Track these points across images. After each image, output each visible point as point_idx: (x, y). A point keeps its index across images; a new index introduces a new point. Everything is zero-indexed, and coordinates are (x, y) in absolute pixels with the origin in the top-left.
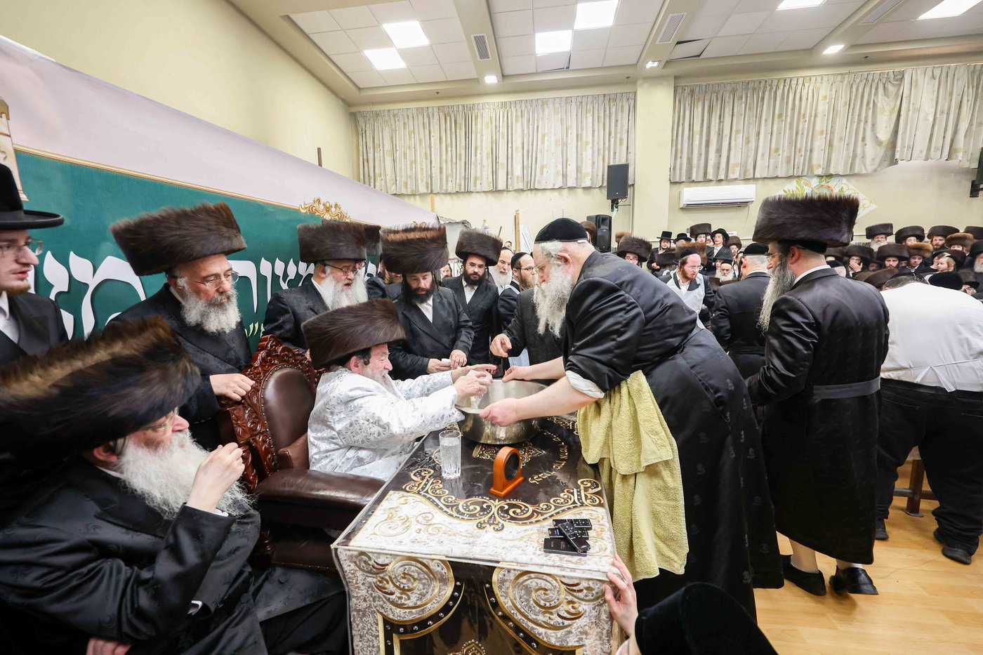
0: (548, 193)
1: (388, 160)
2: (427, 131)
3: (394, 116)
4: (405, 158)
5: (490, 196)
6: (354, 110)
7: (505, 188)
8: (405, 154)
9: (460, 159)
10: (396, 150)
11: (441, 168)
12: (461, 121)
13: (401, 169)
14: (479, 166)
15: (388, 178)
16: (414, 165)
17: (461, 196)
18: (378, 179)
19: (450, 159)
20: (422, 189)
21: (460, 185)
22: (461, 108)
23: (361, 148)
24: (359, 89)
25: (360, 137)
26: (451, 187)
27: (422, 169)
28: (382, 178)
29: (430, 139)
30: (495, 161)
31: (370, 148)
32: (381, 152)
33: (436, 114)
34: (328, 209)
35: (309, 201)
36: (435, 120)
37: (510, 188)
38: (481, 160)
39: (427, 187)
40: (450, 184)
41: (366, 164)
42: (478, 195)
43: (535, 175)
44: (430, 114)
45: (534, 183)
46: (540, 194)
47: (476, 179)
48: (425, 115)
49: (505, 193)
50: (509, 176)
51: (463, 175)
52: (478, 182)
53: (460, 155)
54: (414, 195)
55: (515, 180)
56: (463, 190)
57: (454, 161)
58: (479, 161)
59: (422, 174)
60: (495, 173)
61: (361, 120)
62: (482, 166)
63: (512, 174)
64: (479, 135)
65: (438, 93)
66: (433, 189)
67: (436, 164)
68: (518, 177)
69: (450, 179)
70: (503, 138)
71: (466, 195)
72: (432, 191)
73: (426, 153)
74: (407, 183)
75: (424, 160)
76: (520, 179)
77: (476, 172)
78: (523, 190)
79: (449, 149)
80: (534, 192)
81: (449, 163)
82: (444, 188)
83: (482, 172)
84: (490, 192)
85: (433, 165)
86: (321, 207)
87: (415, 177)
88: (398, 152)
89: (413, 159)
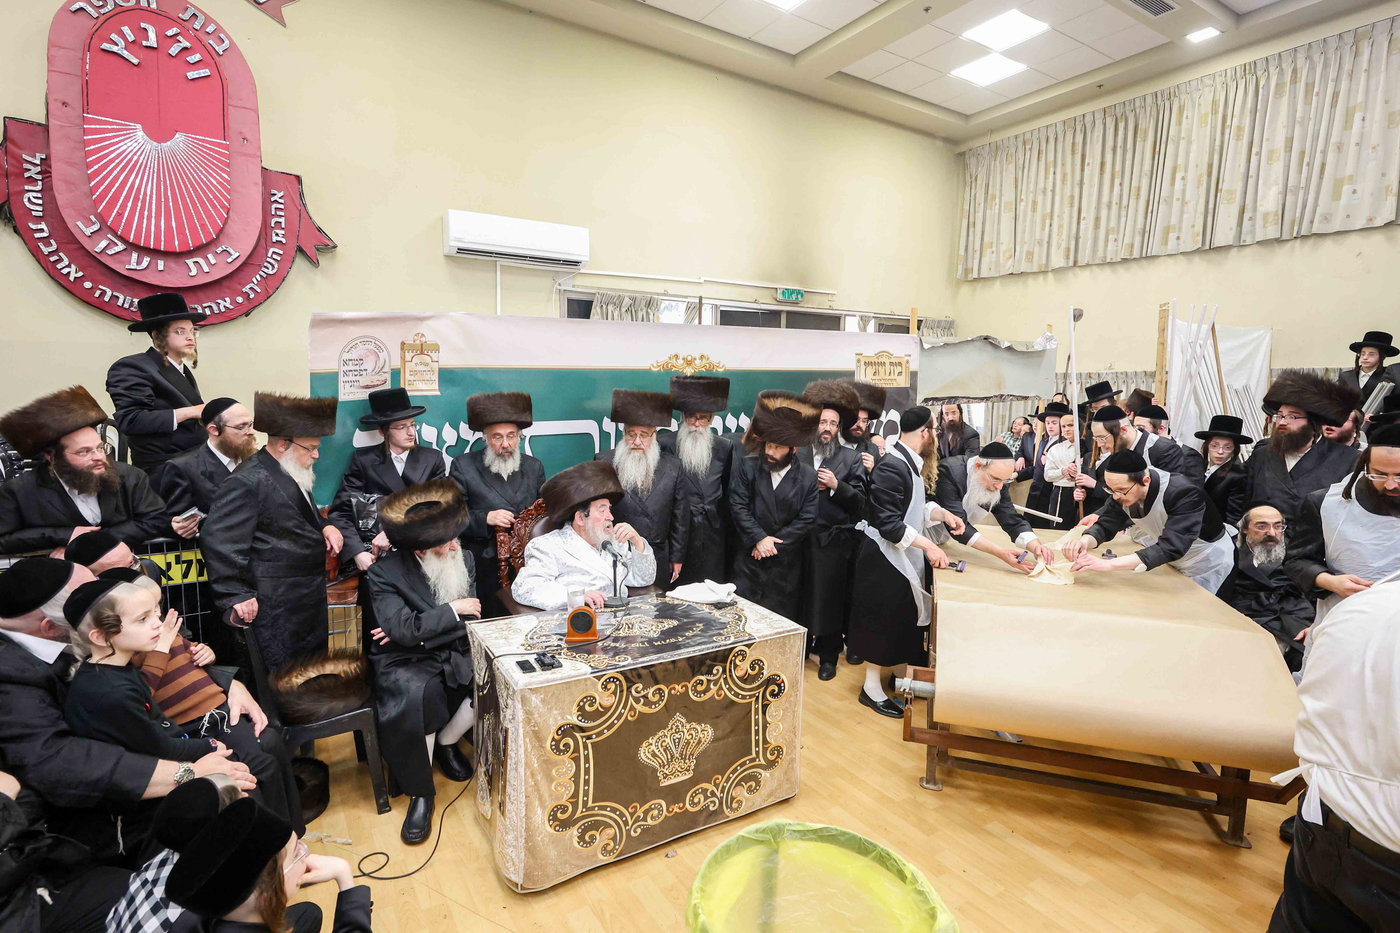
0: (1353, 239)
1: (1007, 219)
2: (1078, 157)
3: (1024, 143)
4: (1034, 210)
5: (1196, 259)
6: (963, 148)
7: (1234, 241)
8: (1035, 203)
10: (1021, 200)
11: (1097, 219)
12: (1147, 125)
14: (1176, 205)
15: (1003, 248)
16: (1048, 221)
17: (1134, 266)
18: (987, 252)
19: (1115, 199)
20: (1058, 260)
21: (1131, 246)
22: (1149, 100)
23: (966, 208)
24: (967, 117)
25: (968, 189)
26: (1116, 251)
27: (1061, 226)
28: (994, 249)
29: (1083, 170)
30: (1214, 188)
31: (980, 204)
32: (997, 207)
33: (1099, 123)
34: (689, 363)
35: (663, 358)
36: (1096, 134)
37: (1247, 239)
38: (1184, 191)
39: (1068, 258)
40: (1112, 245)
41: (971, 229)
42: (1169, 261)
43: (1316, 206)
44: (1088, 126)
45: (1312, 223)
46: (1328, 245)
47: (1167, 230)
48: (1078, 128)
49: (1234, 251)
50: (1247, 216)
51: (1140, 225)
52: (1172, 236)
53: (1139, 189)
54: (1045, 272)
55: (1259, 222)
56: (1136, 254)
57: (1125, 203)
58: (1177, 194)
59: (1060, 234)
60: (1210, 213)
61: (973, 162)
62: (1183, 202)
63: (1255, 209)
64: (1183, 144)
65: (1100, 86)
66: (1079, 259)
67: (1089, 215)
68: (1266, 215)
69: (1111, 237)
70: (1239, 137)
71: (1144, 262)
72: (1075, 262)
73: (1072, 197)
74: (1032, 254)
75: (1067, 210)
76: (1271, 218)
78: (1279, 241)
79: (1117, 181)
80: (1311, 242)
81: (1115, 208)
82: (1100, 254)
83: (1182, 213)
84: (1197, 251)
85: (1083, 215)
86: (680, 362)
87: (1048, 242)
88: (1022, 204)
89: (1049, 210)
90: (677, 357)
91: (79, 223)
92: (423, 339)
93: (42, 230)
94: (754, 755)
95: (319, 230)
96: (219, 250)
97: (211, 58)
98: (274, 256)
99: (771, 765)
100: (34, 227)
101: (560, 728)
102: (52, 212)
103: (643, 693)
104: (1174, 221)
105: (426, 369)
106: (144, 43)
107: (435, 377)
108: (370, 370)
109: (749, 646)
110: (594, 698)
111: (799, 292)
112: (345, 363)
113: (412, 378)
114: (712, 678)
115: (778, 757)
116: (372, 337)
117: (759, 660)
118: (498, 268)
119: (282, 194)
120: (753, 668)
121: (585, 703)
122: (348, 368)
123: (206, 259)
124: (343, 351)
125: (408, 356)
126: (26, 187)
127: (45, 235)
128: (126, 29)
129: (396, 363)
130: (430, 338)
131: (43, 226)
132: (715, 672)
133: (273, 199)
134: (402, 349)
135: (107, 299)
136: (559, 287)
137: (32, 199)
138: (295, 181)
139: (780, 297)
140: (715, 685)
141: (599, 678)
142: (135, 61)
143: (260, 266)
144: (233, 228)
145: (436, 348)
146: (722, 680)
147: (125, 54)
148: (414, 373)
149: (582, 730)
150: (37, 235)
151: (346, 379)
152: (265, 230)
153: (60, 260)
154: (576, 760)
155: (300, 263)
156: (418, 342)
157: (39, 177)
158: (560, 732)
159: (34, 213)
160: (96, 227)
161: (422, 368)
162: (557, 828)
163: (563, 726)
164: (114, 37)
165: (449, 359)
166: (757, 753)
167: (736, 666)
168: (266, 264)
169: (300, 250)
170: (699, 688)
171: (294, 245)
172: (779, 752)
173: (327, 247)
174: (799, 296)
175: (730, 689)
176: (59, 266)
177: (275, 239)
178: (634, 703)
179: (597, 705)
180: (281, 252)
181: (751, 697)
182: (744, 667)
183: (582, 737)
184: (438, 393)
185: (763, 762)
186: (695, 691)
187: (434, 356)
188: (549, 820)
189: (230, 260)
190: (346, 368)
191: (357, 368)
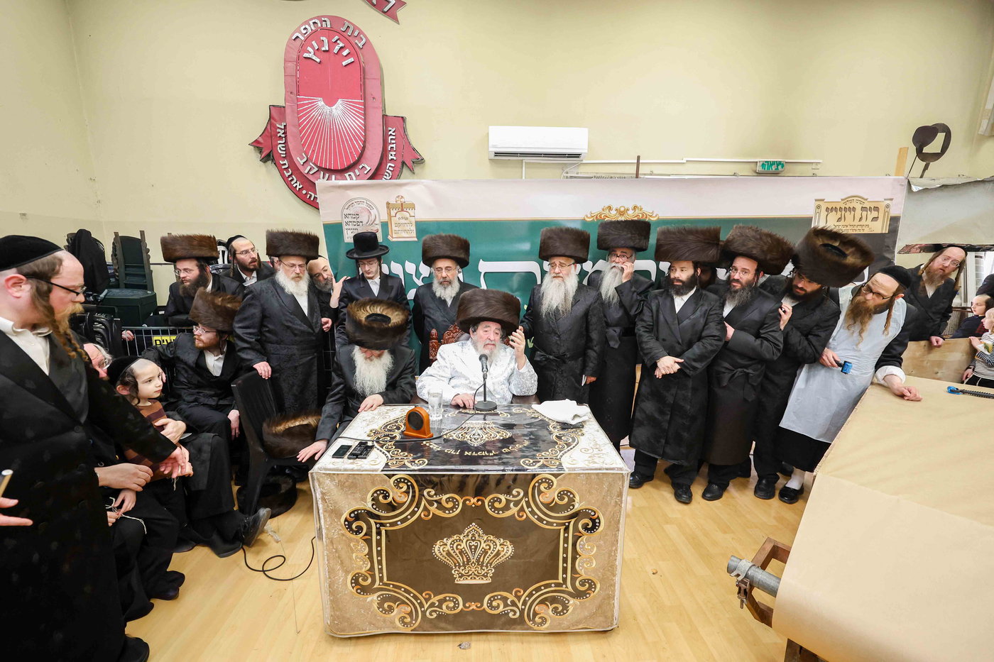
34: (622, 213)
86: (614, 212)
90: (610, 208)
91: (298, 158)
92: (402, 200)
93: (285, 164)
94: (560, 581)
95: (414, 149)
96: (361, 167)
97: (355, 52)
98: (390, 168)
99: (578, 594)
100: (281, 162)
101: (353, 512)
102: (288, 156)
103: (435, 498)
105: (406, 222)
106: (323, 49)
107: (413, 228)
108: (364, 223)
109: (556, 476)
110: (387, 492)
111: (780, 163)
112: (346, 216)
113: (397, 229)
114: (511, 498)
115: (590, 588)
116: (363, 198)
117: (568, 491)
118: (524, 164)
119: (394, 129)
120: (562, 499)
121: (379, 495)
122: (350, 220)
123: (355, 173)
124: (343, 208)
125: (393, 213)
126: (279, 142)
127: (286, 166)
128: (314, 43)
129: (385, 218)
130: (407, 199)
131: (286, 162)
132: (514, 492)
133: (390, 133)
134: (388, 207)
135: (312, 199)
136: (565, 175)
137: (280, 149)
138: (401, 120)
139: (759, 168)
140: (516, 505)
141: (390, 476)
142: (318, 60)
143: (383, 175)
144: (368, 153)
145: (413, 207)
146: (523, 502)
147: (314, 58)
148: (398, 225)
149: (377, 517)
150: (283, 167)
151: (347, 227)
152: (385, 153)
153: (293, 180)
154: (369, 542)
155: (405, 171)
156: (399, 202)
157: (283, 136)
158: (352, 515)
159: (282, 155)
160: (305, 160)
161: (403, 221)
162: (359, 591)
163: (357, 510)
164: (309, 49)
165: (423, 214)
166: (565, 580)
167: (540, 492)
168: (386, 173)
169: (403, 163)
170: (497, 505)
171: (400, 160)
172: (590, 585)
173: (420, 161)
174: (780, 167)
175: (533, 513)
176: (292, 183)
177: (390, 157)
178: (427, 504)
179: (390, 499)
180: (393, 165)
181: (558, 525)
182: (550, 495)
183: (376, 523)
184: (416, 239)
185: (570, 589)
186: (492, 506)
187: (411, 212)
188: (352, 583)
189: (366, 172)
190: (347, 220)
191: (355, 220)
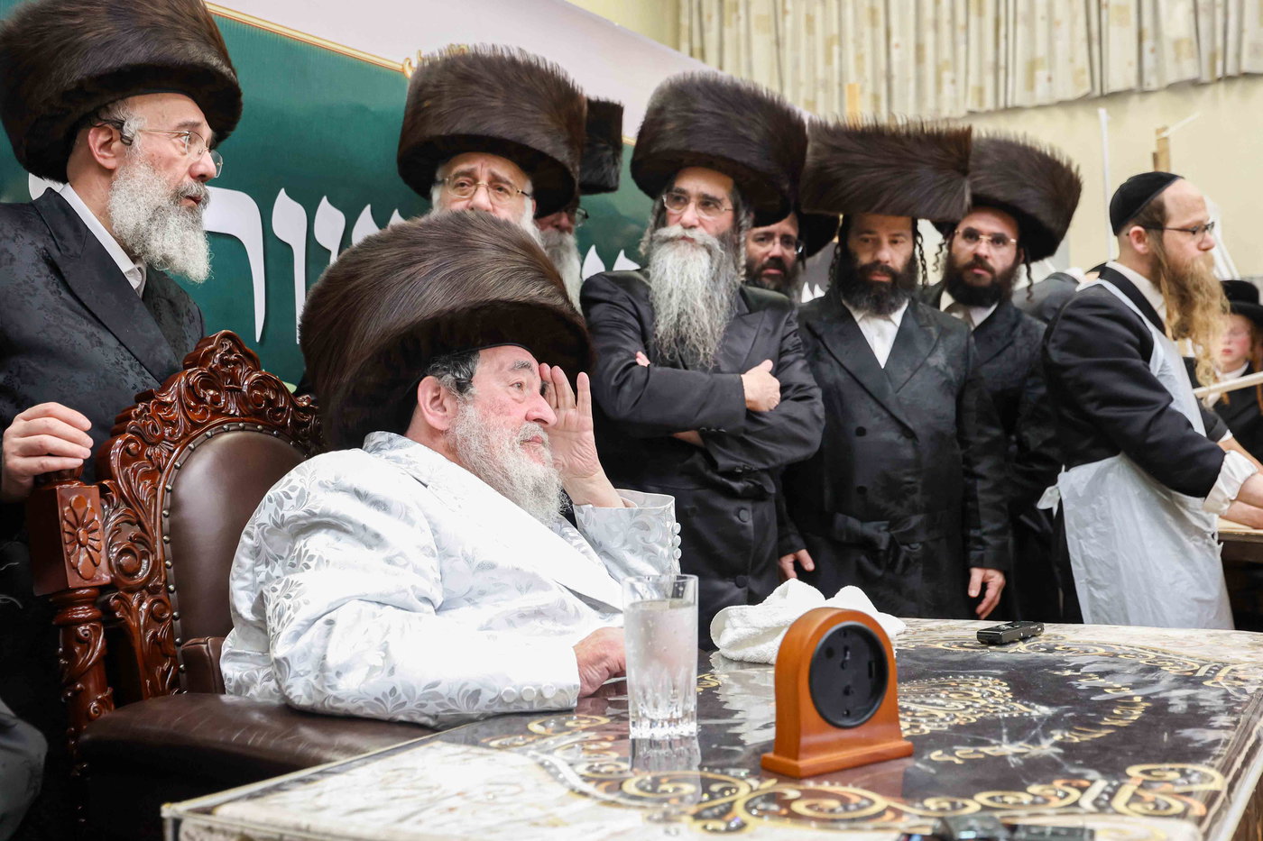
1: (762, 43)
4: (810, 29)
5: (1081, 115)
7: (1133, 83)
8: (810, 20)
9: (981, 13)
10: (785, 12)
11: (919, 48)
13: (796, 66)
14: (1041, 26)
16: (836, 49)
21: (981, 91)
23: (685, 21)
27: (860, 58)
30: (1096, 2)
31: (710, 17)
32: (742, 22)
37: (1152, 82)
38: (1050, 6)
40: (947, 89)
43: (1240, 31)
45: (1238, 56)
47: (1032, 66)
49: (1134, 101)
50: (1148, 45)
51: (989, 58)
52: (1041, 75)
55: (1169, 52)
57: (961, 19)
58: (1041, 12)
60: (1095, 39)
62: (1052, 22)
63: (1157, 35)
67: (903, 39)
68: (1177, 44)
69: (947, 76)
71: (1001, 118)
75: (867, 30)
76: (1185, 48)
77: (1032, 39)
78: (1196, 84)
80: (1239, 85)
81: (945, 28)
82: (930, 103)
83: (1051, 41)
84: (1086, 100)
85: (895, 40)
87: (840, 85)
88: (789, 18)
89: (835, 30)
104: (1041, 51)
